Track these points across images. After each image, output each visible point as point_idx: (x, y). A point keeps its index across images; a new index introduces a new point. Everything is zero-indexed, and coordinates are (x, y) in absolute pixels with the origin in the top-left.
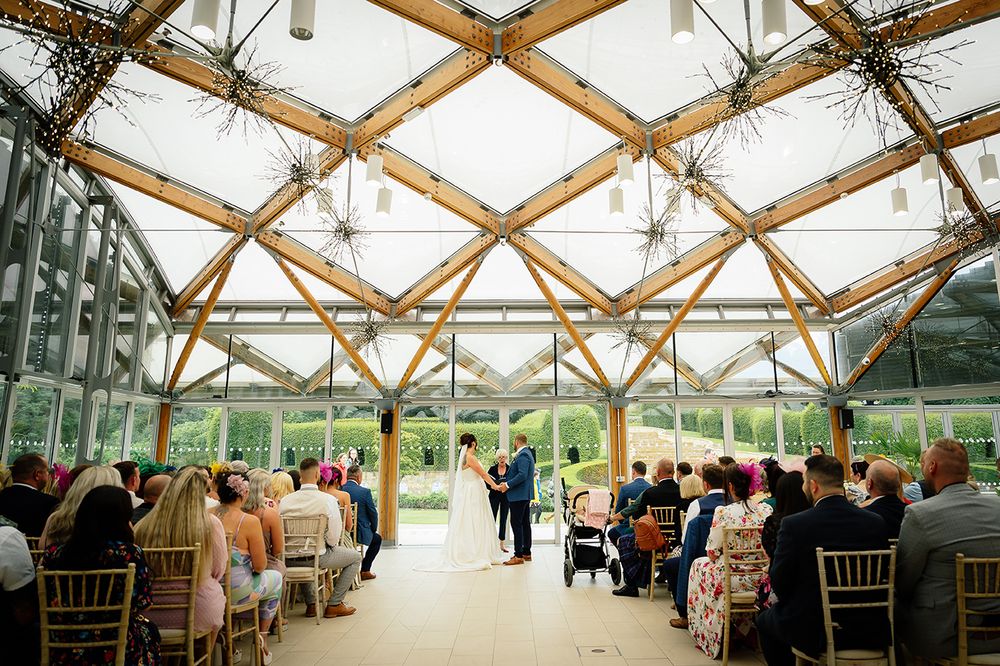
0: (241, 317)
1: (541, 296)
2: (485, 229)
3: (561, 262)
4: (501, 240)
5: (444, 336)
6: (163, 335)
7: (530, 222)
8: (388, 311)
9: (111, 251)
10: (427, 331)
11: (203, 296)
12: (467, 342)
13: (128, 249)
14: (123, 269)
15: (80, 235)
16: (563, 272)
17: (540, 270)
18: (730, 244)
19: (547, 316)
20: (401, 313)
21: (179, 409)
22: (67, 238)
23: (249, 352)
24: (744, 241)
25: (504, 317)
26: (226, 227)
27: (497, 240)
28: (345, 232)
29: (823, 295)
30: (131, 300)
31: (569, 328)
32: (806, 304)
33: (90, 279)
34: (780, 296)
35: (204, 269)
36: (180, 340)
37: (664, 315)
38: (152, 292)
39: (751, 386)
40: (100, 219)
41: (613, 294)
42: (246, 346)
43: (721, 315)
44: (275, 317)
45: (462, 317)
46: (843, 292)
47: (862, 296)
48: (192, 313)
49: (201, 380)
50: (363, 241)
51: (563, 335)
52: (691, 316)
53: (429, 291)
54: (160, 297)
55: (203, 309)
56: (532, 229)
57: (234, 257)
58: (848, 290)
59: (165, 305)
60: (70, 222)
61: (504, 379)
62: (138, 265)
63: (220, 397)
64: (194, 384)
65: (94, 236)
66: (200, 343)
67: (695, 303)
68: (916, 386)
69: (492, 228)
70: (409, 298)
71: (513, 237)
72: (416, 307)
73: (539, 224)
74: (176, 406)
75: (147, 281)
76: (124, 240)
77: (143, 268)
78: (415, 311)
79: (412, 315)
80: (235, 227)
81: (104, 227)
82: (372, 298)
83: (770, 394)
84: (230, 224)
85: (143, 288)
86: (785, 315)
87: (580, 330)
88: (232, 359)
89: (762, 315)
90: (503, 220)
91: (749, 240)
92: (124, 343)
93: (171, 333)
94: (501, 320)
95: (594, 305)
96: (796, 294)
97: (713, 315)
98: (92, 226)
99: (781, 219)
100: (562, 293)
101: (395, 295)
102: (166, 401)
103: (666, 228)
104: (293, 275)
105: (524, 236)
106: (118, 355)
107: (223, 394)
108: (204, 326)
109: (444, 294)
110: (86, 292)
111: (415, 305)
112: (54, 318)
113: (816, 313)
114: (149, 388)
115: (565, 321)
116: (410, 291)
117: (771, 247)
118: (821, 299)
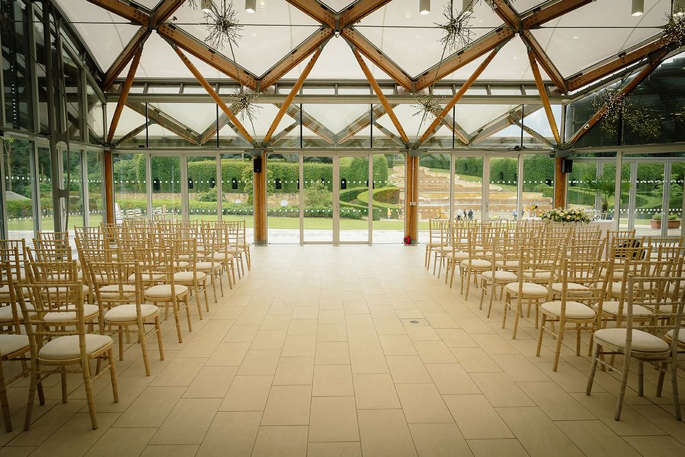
0: (151, 90)
1: (363, 76)
2: (325, 24)
3: (378, 51)
4: (336, 33)
5: (295, 105)
6: (99, 103)
7: (358, 19)
8: (255, 87)
9: (52, 39)
10: (283, 101)
11: (124, 74)
12: (310, 109)
13: (65, 37)
14: (64, 53)
15: (28, 25)
16: (379, 58)
17: (363, 57)
18: (502, 38)
19: (366, 92)
20: (263, 89)
21: (117, 155)
22: (19, 28)
23: (160, 116)
24: (513, 36)
25: (336, 92)
26: (134, 22)
27: (333, 34)
28: (224, 25)
29: (562, 78)
30: (74, 77)
31: (382, 100)
32: (549, 85)
33: (42, 60)
34: (533, 79)
35: (122, 54)
36: (112, 107)
37: (449, 92)
38: (86, 70)
39: (502, 143)
40: (41, 13)
41: (413, 76)
42: (157, 111)
43: (489, 92)
44: (176, 90)
45: (306, 91)
46: (577, 76)
47: (590, 79)
48: (117, 86)
49: (129, 135)
50: (237, 32)
51: (377, 105)
52: (469, 92)
53: (284, 72)
54: (93, 75)
55: (125, 84)
56: (359, 24)
57: (143, 45)
58: (581, 74)
59: (97, 81)
60: (18, 16)
61: (334, 135)
62: (75, 51)
63: (143, 146)
64: (125, 137)
65: (39, 26)
66: (126, 109)
67: (473, 83)
68: (619, 144)
69: (330, 23)
70: (270, 77)
71: (344, 30)
72: (274, 84)
73: (364, 21)
74: (115, 153)
75: (82, 63)
76: (61, 30)
77: (78, 53)
78: (273, 87)
79: (271, 89)
80: (141, 20)
81: (45, 21)
82: (243, 77)
83: (517, 148)
84: (136, 18)
85: (80, 69)
86: (535, 92)
87: (390, 102)
88: (148, 120)
89: (518, 92)
90: (337, 18)
91: (518, 35)
92: (72, 108)
93: (104, 101)
94: (334, 94)
95: (400, 83)
96: (545, 77)
97: (483, 92)
98: (36, 19)
99: (544, 18)
100: (379, 74)
101: (259, 75)
102: (108, 149)
103: (463, 24)
104: (186, 59)
105: (353, 30)
106: (70, 117)
107: (145, 144)
108: (127, 97)
109: (294, 74)
110: (40, 71)
111: (273, 82)
112: (21, 90)
113: (556, 91)
114: (95, 140)
115: (380, 95)
116: (270, 72)
117: (532, 40)
118: (561, 80)
